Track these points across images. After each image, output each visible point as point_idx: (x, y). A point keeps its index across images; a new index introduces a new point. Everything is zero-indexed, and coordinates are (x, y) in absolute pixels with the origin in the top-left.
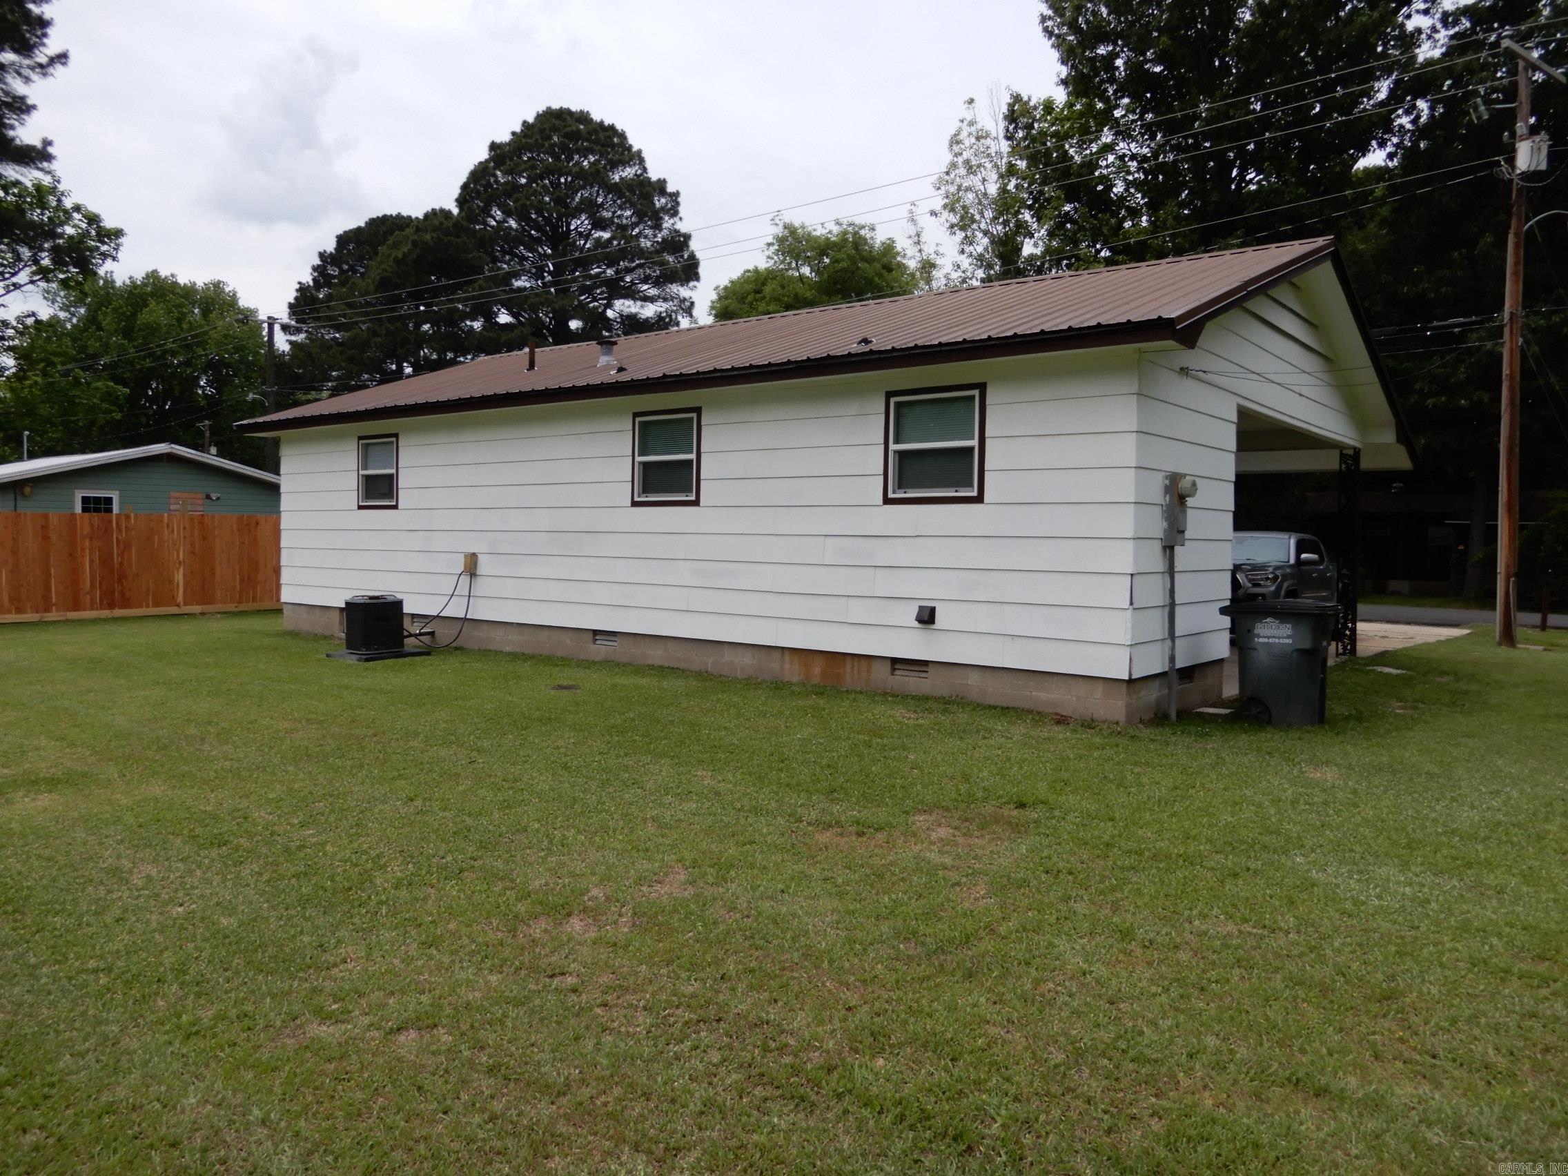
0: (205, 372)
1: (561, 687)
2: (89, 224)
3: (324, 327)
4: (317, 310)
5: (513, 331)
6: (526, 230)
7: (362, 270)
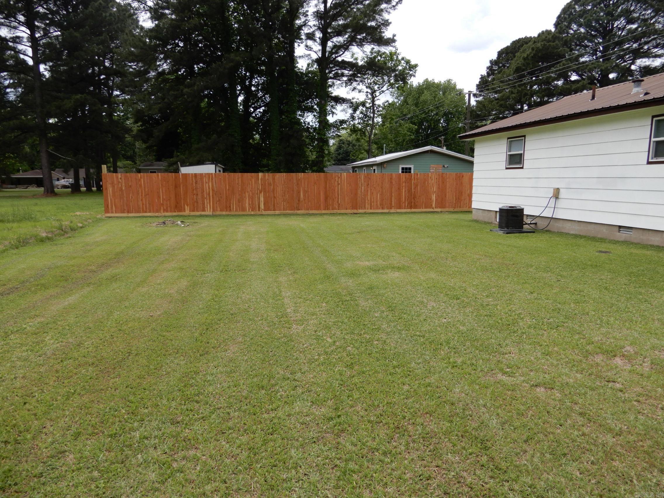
0: (443, 117)
1: (601, 252)
2: (407, 64)
3: (490, 93)
4: (488, 86)
5: (578, 83)
6: (589, 32)
7: (508, 65)
